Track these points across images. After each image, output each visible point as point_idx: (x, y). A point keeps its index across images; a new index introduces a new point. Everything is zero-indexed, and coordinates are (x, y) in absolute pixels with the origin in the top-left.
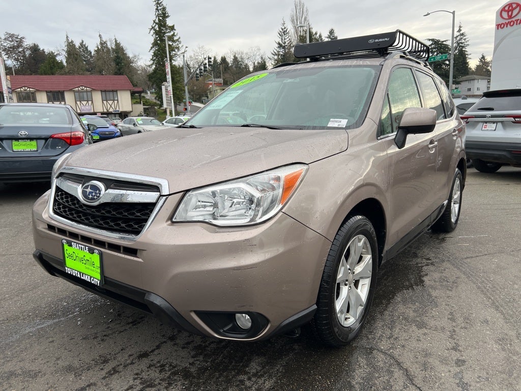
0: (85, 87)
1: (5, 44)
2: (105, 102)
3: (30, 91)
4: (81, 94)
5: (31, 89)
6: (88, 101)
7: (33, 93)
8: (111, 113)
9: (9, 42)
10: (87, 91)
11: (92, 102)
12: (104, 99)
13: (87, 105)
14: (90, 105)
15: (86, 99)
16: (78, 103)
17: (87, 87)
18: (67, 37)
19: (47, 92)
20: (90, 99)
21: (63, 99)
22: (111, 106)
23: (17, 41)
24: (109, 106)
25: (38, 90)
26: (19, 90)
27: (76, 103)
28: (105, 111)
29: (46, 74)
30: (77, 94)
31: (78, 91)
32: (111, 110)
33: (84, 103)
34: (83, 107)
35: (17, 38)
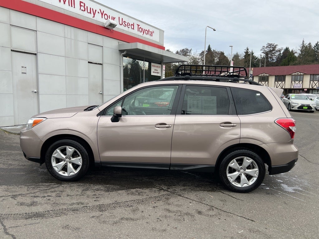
0: (300, 72)
1: (266, 50)
2: (312, 82)
3: (266, 75)
4: (296, 77)
5: (267, 75)
6: (300, 81)
7: (268, 77)
8: (315, 89)
9: (268, 48)
10: (300, 75)
11: (303, 82)
12: (312, 80)
13: (298, 84)
14: (301, 83)
15: (299, 80)
16: (293, 82)
17: (301, 73)
18: (303, 41)
19: (276, 76)
20: (301, 80)
21: (284, 80)
22: (316, 84)
23: (272, 47)
24: (314, 84)
25: (271, 75)
26: (261, 75)
27: (292, 82)
28: (311, 87)
29: (284, 65)
30: (293, 77)
31: (295, 75)
32: (315, 87)
33: (297, 82)
34: (295, 85)
35: (273, 46)
